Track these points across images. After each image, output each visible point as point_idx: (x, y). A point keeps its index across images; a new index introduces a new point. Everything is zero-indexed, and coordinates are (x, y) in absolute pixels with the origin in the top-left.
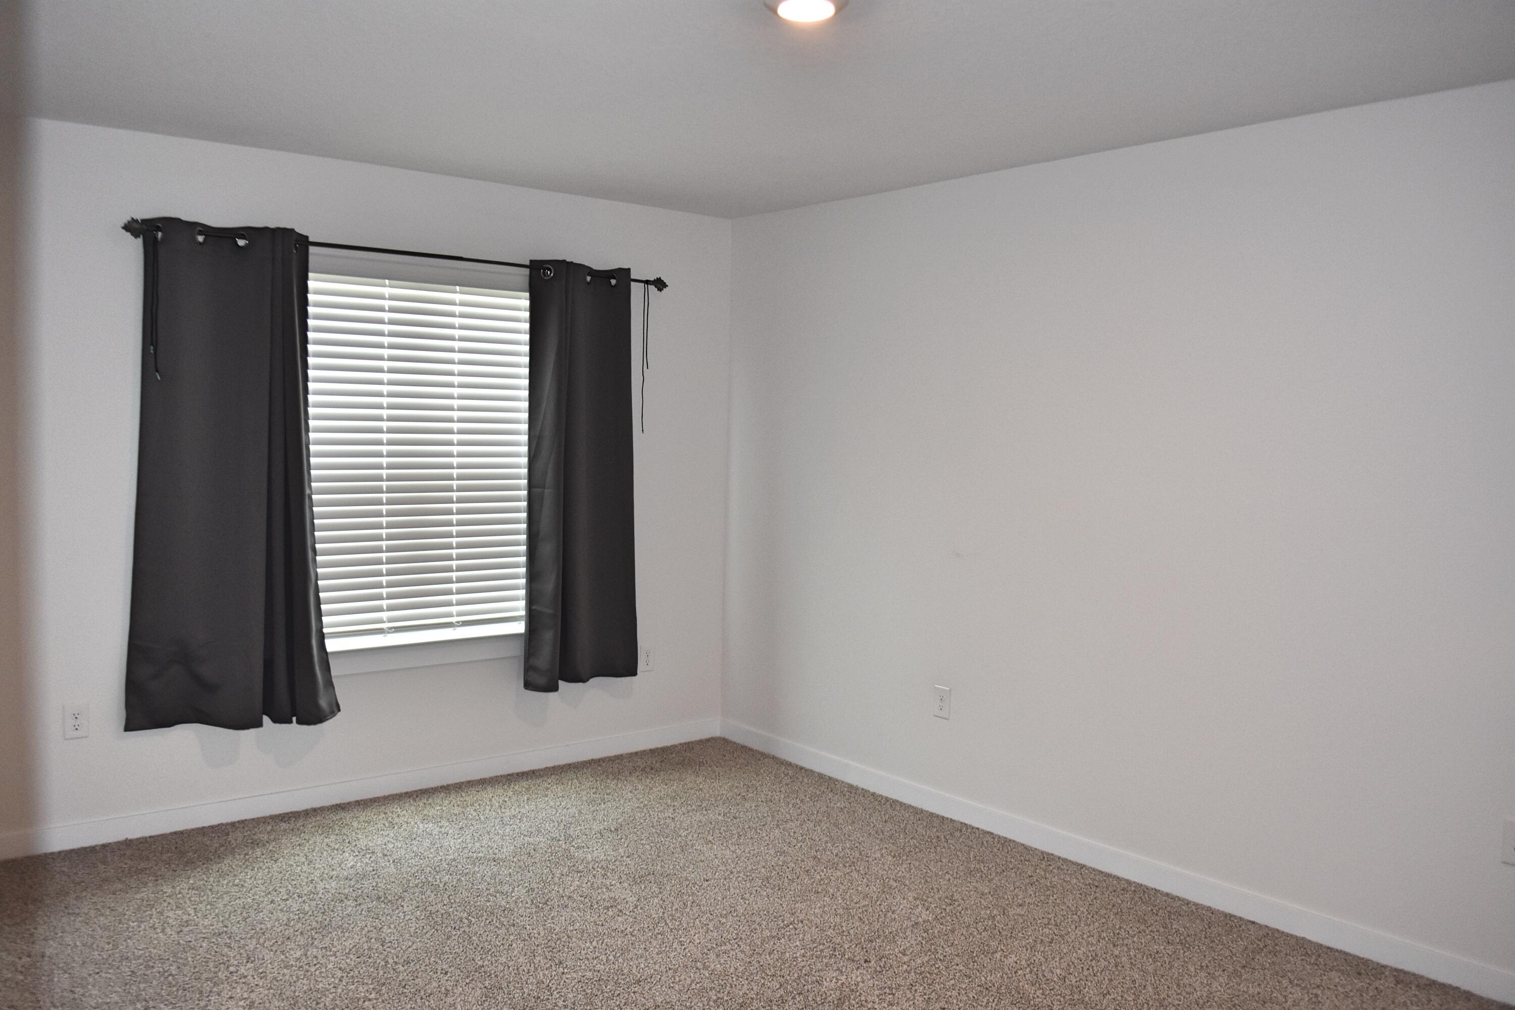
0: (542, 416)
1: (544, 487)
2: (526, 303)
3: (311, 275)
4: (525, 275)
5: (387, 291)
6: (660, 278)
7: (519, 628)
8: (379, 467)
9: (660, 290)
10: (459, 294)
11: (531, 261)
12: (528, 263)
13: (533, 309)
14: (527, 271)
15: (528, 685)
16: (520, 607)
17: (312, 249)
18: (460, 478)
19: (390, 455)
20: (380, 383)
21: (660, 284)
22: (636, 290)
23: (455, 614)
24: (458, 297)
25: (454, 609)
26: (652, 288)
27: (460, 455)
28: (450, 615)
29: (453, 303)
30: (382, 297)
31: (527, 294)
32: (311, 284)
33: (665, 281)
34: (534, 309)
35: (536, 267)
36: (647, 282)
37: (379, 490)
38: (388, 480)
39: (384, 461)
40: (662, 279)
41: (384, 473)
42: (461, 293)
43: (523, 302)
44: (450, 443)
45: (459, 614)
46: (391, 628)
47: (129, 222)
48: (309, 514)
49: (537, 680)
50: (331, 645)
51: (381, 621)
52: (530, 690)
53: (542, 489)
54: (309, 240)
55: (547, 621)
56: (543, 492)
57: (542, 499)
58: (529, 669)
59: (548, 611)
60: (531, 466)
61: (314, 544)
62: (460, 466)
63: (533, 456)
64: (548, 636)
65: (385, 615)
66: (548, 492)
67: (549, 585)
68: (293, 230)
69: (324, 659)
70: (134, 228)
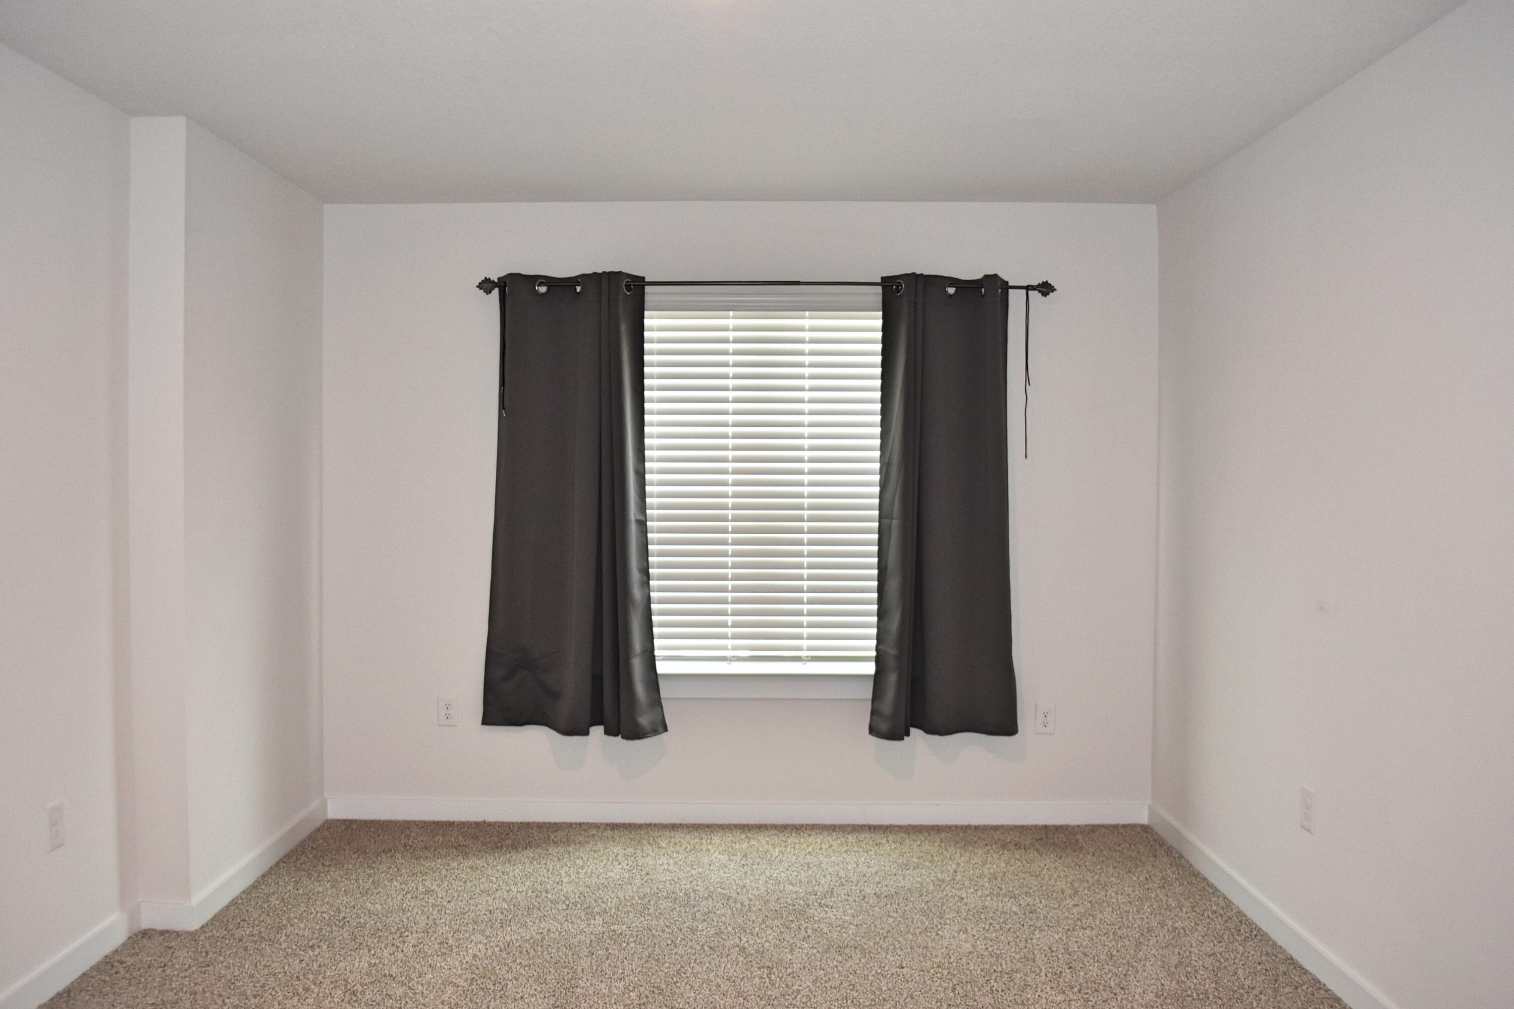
0: (891, 441)
1: (892, 519)
2: (879, 323)
3: (647, 314)
4: (877, 294)
5: (731, 323)
6: (1047, 281)
7: (870, 668)
9: (1045, 294)
10: (808, 320)
11: (883, 278)
12: (880, 281)
13: (885, 329)
14: (879, 289)
15: (873, 731)
16: (869, 647)
18: (811, 507)
19: (736, 484)
20: (726, 413)
21: (1046, 289)
22: (1016, 299)
23: (805, 648)
24: (807, 323)
25: (805, 643)
26: (1034, 294)
27: (812, 484)
28: (800, 649)
29: (802, 329)
30: (726, 329)
31: (880, 314)
32: (647, 322)
33: (1052, 285)
34: (887, 329)
35: (889, 285)
36: (1028, 288)
38: (733, 509)
39: (730, 490)
40: (1049, 282)
42: (810, 318)
43: (876, 321)
44: (801, 472)
45: (810, 649)
46: (733, 657)
47: (482, 281)
48: (637, 539)
49: (884, 727)
50: (662, 668)
51: (725, 648)
52: (874, 735)
53: (890, 520)
54: (646, 280)
55: (891, 663)
56: (891, 523)
57: (890, 531)
58: (874, 713)
59: (892, 651)
60: (881, 496)
61: (648, 568)
62: (812, 496)
63: (883, 485)
64: (892, 678)
65: (730, 643)
66: (895, 523)
67: (894, 624)
68: (620, 273)
69: (653, 679)
70: (486, 285)
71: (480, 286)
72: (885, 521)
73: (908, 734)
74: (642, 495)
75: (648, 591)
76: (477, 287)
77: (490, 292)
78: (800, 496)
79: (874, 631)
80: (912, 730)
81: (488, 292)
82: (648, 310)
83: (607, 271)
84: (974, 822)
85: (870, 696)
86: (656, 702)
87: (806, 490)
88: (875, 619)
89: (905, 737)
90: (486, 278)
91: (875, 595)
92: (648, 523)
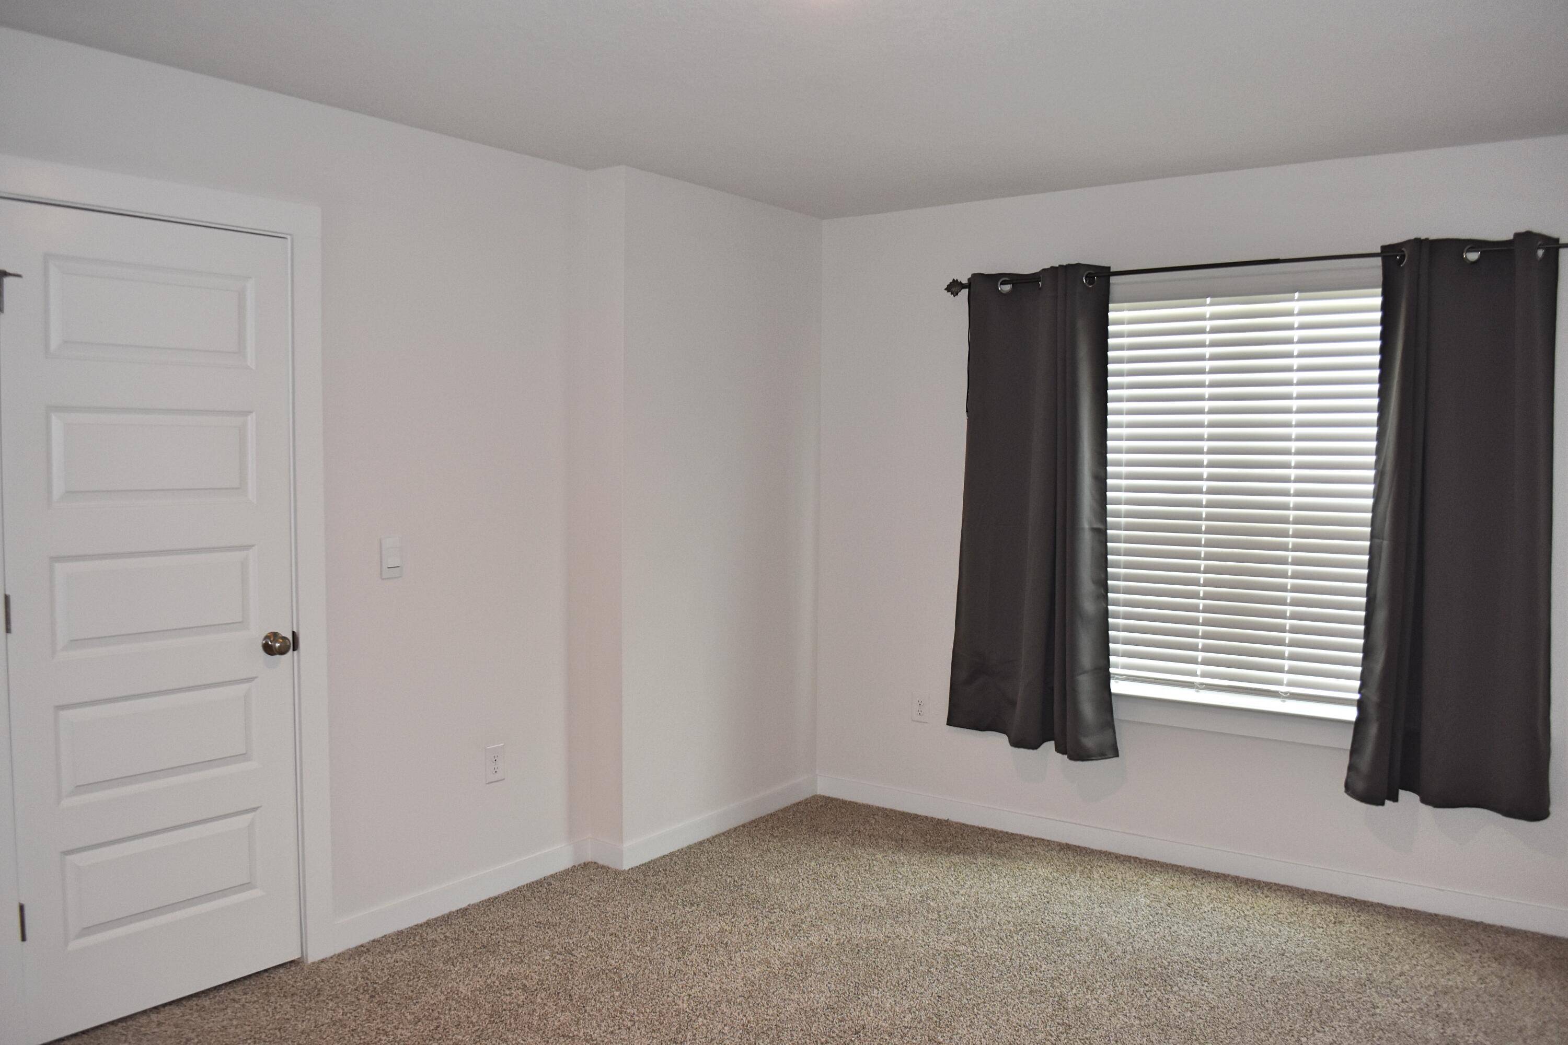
2: (1378, 301)
3: (1111, 306)
4: (1376, 267)
5: (1208, 310)
7: (1351, 714)
8: (1198, 504)
10: (1297, 302)
11: (1383, 247)
12: (1379, 251)
13: (1385, 307)
14: (1378, 261)
15: (1349, 788)
16: (1351, 688)
17: (1113, 280)
20: (1201, 412)
23: (1285, 682)
24: (1296, 306)
25: (1286, 677)
28: (1279, 683)
29: (1290, 314)
30: (1202, 318)
31: (1378, 290)
32: (1111, 315)
35: (1392, 255)
37: (1198, 530)
38: (1207, 519)
39: (1204, 498)
41: (1204, 511)
42: (1300, 300)
43: (1375, 299)
45: (1291, 684)
46: (1202, 684)
47: (951, 283)
48: (1093, 549)
49: (1360, 786)
50: (1117, 687)
51: (1194, 674)
52: (1349, 795)
53: (1381, 541)
54: (1112, 270)
55: (1372, 711)
56: (1382, 543)
57: (1381, 552)
58: (1351, 768)
59: (1374, 697)
60: (1374, 509)
61: (1106, 579)
62: (1298, 507)
63: (1377, 495)
64: (1373, 730)
65: (1199, 668)
66: (1386, 543)
67: (1378, 666)
68: (1078, 265)
69: (1106, 699)
70: (954, 287)
71: (949, 289)
72: (1377, 541)
73: (1395, 799)
74: (1102, 501)
75: (1105, 605)
76: (946, 289)
77: (957, 294)
78: (1285, 507)
79: (1358, 670)
80: (1402, 794)
81: (955, 294)
82: (1114, 302)
83: (1065, 264)
84: (1488, 920)
85: (1349, 747)
86: (1108, 722)
87: (1292, 500)
88: (1360, 655)
89: (1387, 802)
90: (954, 280)
91: (1362, 628)
92: (1109, 532)
